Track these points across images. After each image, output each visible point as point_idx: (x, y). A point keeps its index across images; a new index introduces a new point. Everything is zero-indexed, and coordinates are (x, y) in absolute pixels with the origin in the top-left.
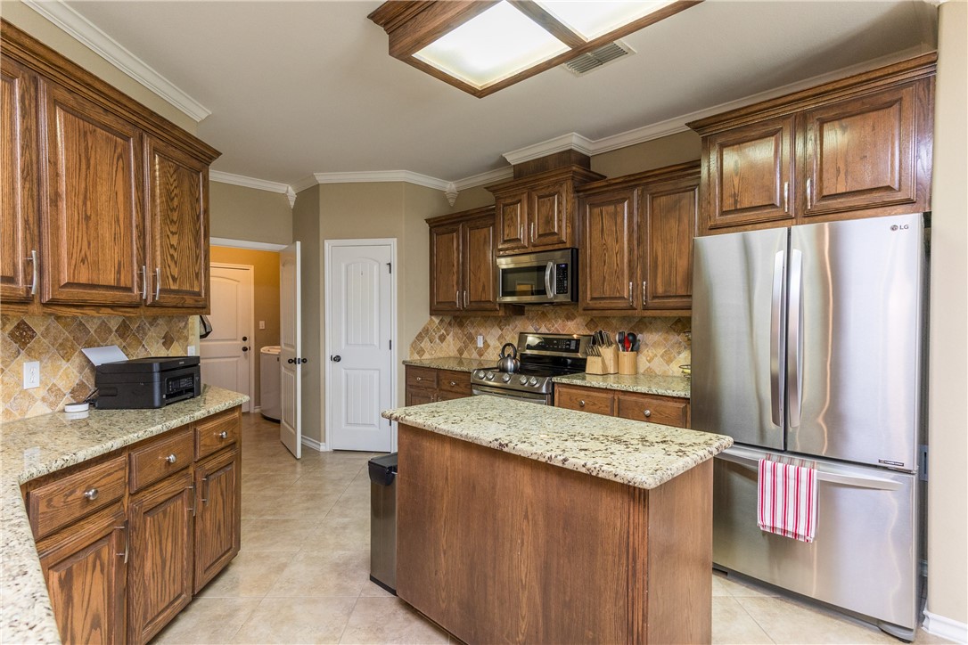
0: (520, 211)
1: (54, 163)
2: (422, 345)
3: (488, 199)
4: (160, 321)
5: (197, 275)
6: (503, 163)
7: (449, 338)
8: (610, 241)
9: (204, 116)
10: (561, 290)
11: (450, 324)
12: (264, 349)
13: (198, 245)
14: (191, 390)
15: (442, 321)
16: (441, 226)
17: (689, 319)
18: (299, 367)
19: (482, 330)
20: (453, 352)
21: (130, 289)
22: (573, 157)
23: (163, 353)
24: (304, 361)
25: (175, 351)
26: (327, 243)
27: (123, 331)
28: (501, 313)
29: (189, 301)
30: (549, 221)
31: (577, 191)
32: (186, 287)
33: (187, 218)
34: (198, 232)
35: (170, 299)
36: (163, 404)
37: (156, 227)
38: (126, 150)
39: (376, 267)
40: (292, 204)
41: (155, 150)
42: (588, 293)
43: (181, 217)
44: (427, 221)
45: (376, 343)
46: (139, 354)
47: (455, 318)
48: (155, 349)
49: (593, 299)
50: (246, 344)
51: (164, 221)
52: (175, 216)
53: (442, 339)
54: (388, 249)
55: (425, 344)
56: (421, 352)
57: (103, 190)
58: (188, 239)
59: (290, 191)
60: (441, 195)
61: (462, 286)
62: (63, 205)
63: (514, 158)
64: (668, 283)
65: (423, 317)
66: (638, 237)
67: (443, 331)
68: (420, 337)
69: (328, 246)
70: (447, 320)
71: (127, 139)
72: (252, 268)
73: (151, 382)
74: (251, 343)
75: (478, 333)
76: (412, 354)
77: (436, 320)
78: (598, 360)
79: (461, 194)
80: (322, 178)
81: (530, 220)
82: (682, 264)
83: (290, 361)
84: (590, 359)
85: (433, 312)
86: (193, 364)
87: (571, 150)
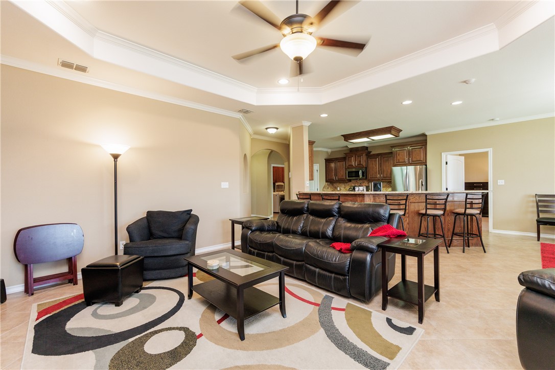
0: (353, 158)
2: (324, 190)
6: (347, 147)
7: (330, 187)
8: (374, 166)
10: (363, 176)
11: (330, 184)
16: (328, 161)
17: (391, 182)
22: (365, 148)
28: (347, 181)
30: (360, 161)
31: (366, 155)
42: (369, 177)
44: (325, 160)
49: (371, 178)
54: (317, 166)
60: (327, 152)
61: (336, 175)
63: (350, 146)
64: (386, 175)
65: (324, 183)
66: (380, 165)
67: (328, 186)
68: (324, 188)
75: (338, 187)
77: (327, 183)
79: (332, 152)
81: (356, 161)
82: (389, 171)
85: (326, 181)
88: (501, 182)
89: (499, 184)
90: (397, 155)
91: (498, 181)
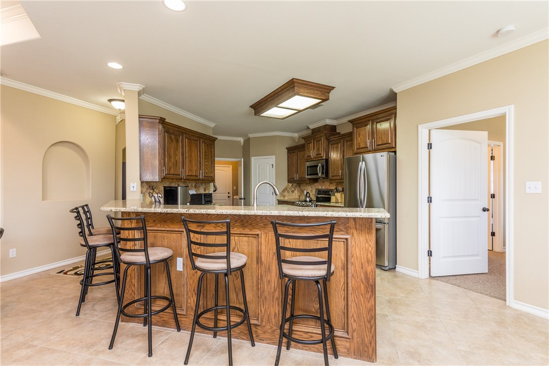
0: (311, 145)
1: (186, 151)
2: (285, 194)
3: (303, 142)
4: (203, 184)
5: (212, 172)
6: (308, 128)
7: (296, 192)
8: (336, 156)
9: (214, 126)
10: (323, 173)
11: (296, 186)
12: (235, 197)
13: (212, 164)
14: (210, 201)
15: (292, 185)
16: (290, 150)
18: (243, 201)
19: (306, 188)
20: (297, 197)
21: (198, 176)
22: (328, 127)
23: (204, 193)
24: (244, 199)
25: (207, 192)
26: (252, 158)
27: (196, 187)
28: (308, 182)
29: (210, 179)
30: (319, 150)
31: (327, 138)
32: (209, 175)
33: (209, 157)
34: (212, 160)
35: (206, 178)
36: (205, 204)
37: (203, 161)
38: (197, 144)
39: (268, 166)
40: (242, 144)
41: (203, 142)
42: (331, 175)
43: (208, 157)
44: (286, 148)
45: (268, 193)
46: (199, 193)
47: (298, 184)
48: (202, 191)
49: (332, 176)
50: (229, 195)
51: (205, 159)
52: (207, 157)
53: (293, 192)
54: (272, 159)
55: (286, 193)
56: (284, 196)
57: (193, 154)
58: (210, 163)
59: (241, 140)
60: (292, 138)
61: (297, 172)
62: (187, 159)
63: (312, 127)
65: (285, 183)
66: (343, 155)
67: (293, 189)
68: (284, 191)
69: (253, 159)
70: (295, 185)
71: (197, 141)
72: (231, 166)
73: (202, 198)
74: (231, 195)
76: (280, 197)
77: (290, 185)
78: (334, 197)
79: (300, 137)
80: (251, 136)
81: (314, 149)
83: (240, 199)
84: (332, 197)
85: (289, 182)
86: (210, 195)
87: (327, 125)
88: (534, 187)
89: (528, 191)
90: (358, 136)
91: (528, 184)
